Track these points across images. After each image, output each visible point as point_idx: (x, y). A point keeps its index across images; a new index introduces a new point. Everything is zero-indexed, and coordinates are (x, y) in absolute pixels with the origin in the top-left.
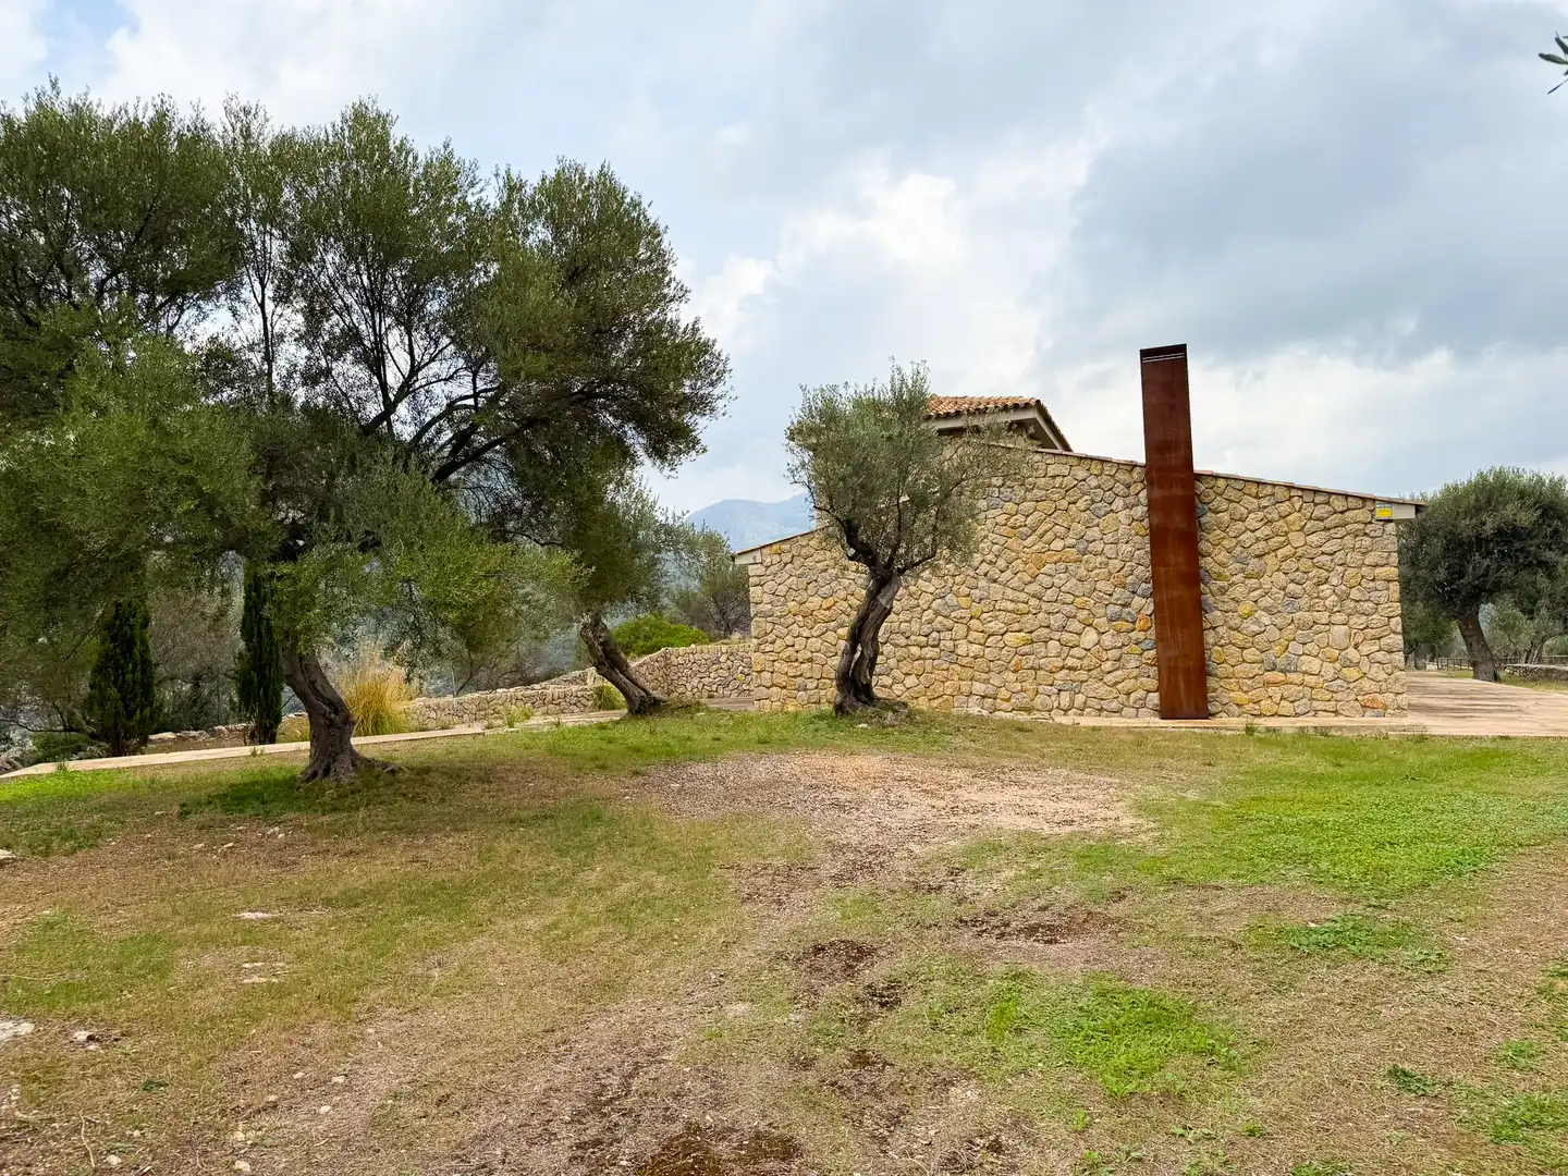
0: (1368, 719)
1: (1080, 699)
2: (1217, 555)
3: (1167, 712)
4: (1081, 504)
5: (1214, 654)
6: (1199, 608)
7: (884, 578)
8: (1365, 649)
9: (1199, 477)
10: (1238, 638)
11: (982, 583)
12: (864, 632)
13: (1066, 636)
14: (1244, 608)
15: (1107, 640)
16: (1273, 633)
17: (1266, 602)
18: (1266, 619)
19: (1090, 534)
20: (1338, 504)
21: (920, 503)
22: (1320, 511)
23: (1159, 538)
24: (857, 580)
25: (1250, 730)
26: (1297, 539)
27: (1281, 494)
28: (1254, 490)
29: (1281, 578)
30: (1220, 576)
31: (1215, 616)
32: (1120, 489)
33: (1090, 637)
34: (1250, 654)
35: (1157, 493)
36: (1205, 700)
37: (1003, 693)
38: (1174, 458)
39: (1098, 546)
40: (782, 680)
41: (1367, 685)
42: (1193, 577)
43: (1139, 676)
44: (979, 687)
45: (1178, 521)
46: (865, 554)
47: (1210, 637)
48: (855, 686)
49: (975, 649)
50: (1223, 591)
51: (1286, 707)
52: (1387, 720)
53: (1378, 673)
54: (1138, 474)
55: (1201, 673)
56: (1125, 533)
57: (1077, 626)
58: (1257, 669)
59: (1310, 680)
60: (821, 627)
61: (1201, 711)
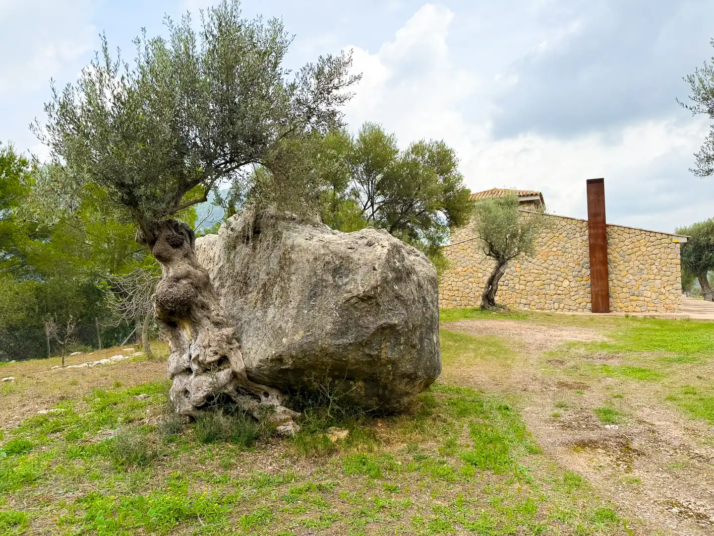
0: (668, 313)
1: (562, 305)
2: (613, 254)
3: (595, 310)
4: (564, 235)
5: (612, 289)
6: (607, 273)
7: (502, 262)
8: (667, 288)
9: (608, 226)
10: (621, 284)
11: (526, 263)
12: (492, 281)
13: (557, 283)
14: (623, 274)
15: (573, 284)
16: (634, 283)
17: (631, 271)
18: (631, 277)
19: (567, 246)
20: (659, 236)
21: (514, 236)
22: (652, 239)
23: (592, 248)
24: (493, 263)
25: (627, 316)
26: (643, 249)
27: (638, 232)
28: (627, 231)
29: (637, 263)
30: (614, 262)
31: (612, 276)
32: (578, 229)
33: (566, 283)
34: (625, 290)
35: (592, 231)
36: (608, 306)
37: (533, 303)
38: (599, 219)
39: (570, 250)
40: (446, 297)
41: (668, 301)
42: (605, 262)
43: (584, 297)
44: (524, 301)
45: (600, 242)
46: (497, 256)
47: (610, 284)
48: (488, 299)
49: (522, 287)
50: (615, 267)
51: (638, 309)
52: (675, 314)
53: (672, 297)
54: (585, 224)
55: (606, 296)
56: (579, 245)
57: (561, 279)
58: (627, 295)
59: (648, 299)
60: (462, 278)
61: (607, 310)
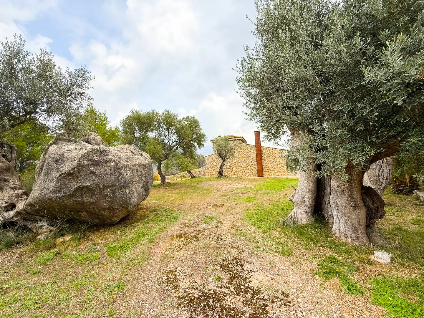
0: (282, 176)
1: (248, 175)
2: (264, 157)
3: (259, 176)
4: (248, 150)
5: (264, 169)
6: (262, 163)
7: (224, 160)
8: (282, 168)
9: (262, 147)
10: (267, 167)
11: (236, 160)
12: (221, 167)
13: (246, 167)
14: (267, 163)
15: (251, 167)
16: (271, 166)
17: (270, 162)
18: (270, 164)
19: (249, 154)
20: (278, 150)
21: (228, 151)
22: (276, 151)
23: (257, 154)
24: (221, 160)
25: (268, 178)
26: (274, 154)
27: (271, 149)
28: (268, 148)
29: (272, 159)
30: (264, 159)
31: (264, 164)
32: (252, 148)
33: (249, 167)
34: (268, 169)
35: (257, 149)
36: (263, 175)
37: (239, 174)
38: (259, 145)
39: (250, 155)
40: (210, 173)
41: (282, 172)
42: (261, 159)
43: (255, 171)
44: (235, 174)
45: (259, 152)
46: (221, 157)
47: (263, 167)
48: (220, 173)
49: (235, 169)
50: (265, 161)
51: (273, 175)
52: (285, 176)
53: (283, 170)
54: (254, 146)
55: (262, 171)
56: (253, 154)
57: (247, 166)
58: (269, 170)
59: (275, 172)
60: (215, 166)
61: (263, 176)
